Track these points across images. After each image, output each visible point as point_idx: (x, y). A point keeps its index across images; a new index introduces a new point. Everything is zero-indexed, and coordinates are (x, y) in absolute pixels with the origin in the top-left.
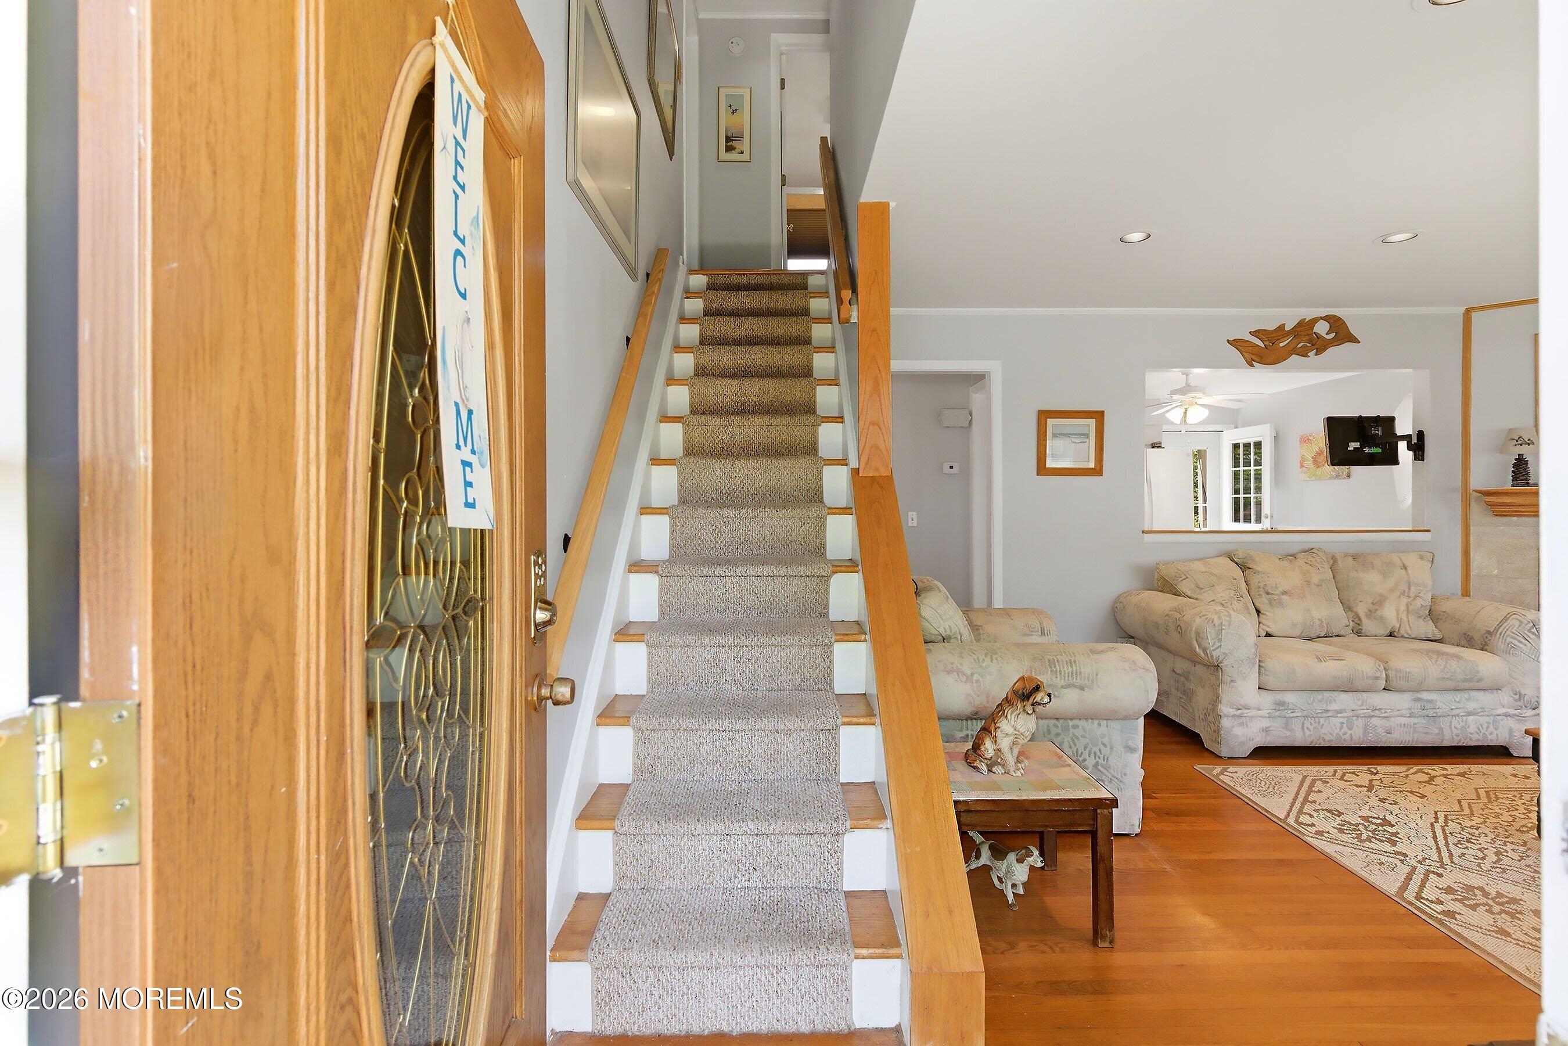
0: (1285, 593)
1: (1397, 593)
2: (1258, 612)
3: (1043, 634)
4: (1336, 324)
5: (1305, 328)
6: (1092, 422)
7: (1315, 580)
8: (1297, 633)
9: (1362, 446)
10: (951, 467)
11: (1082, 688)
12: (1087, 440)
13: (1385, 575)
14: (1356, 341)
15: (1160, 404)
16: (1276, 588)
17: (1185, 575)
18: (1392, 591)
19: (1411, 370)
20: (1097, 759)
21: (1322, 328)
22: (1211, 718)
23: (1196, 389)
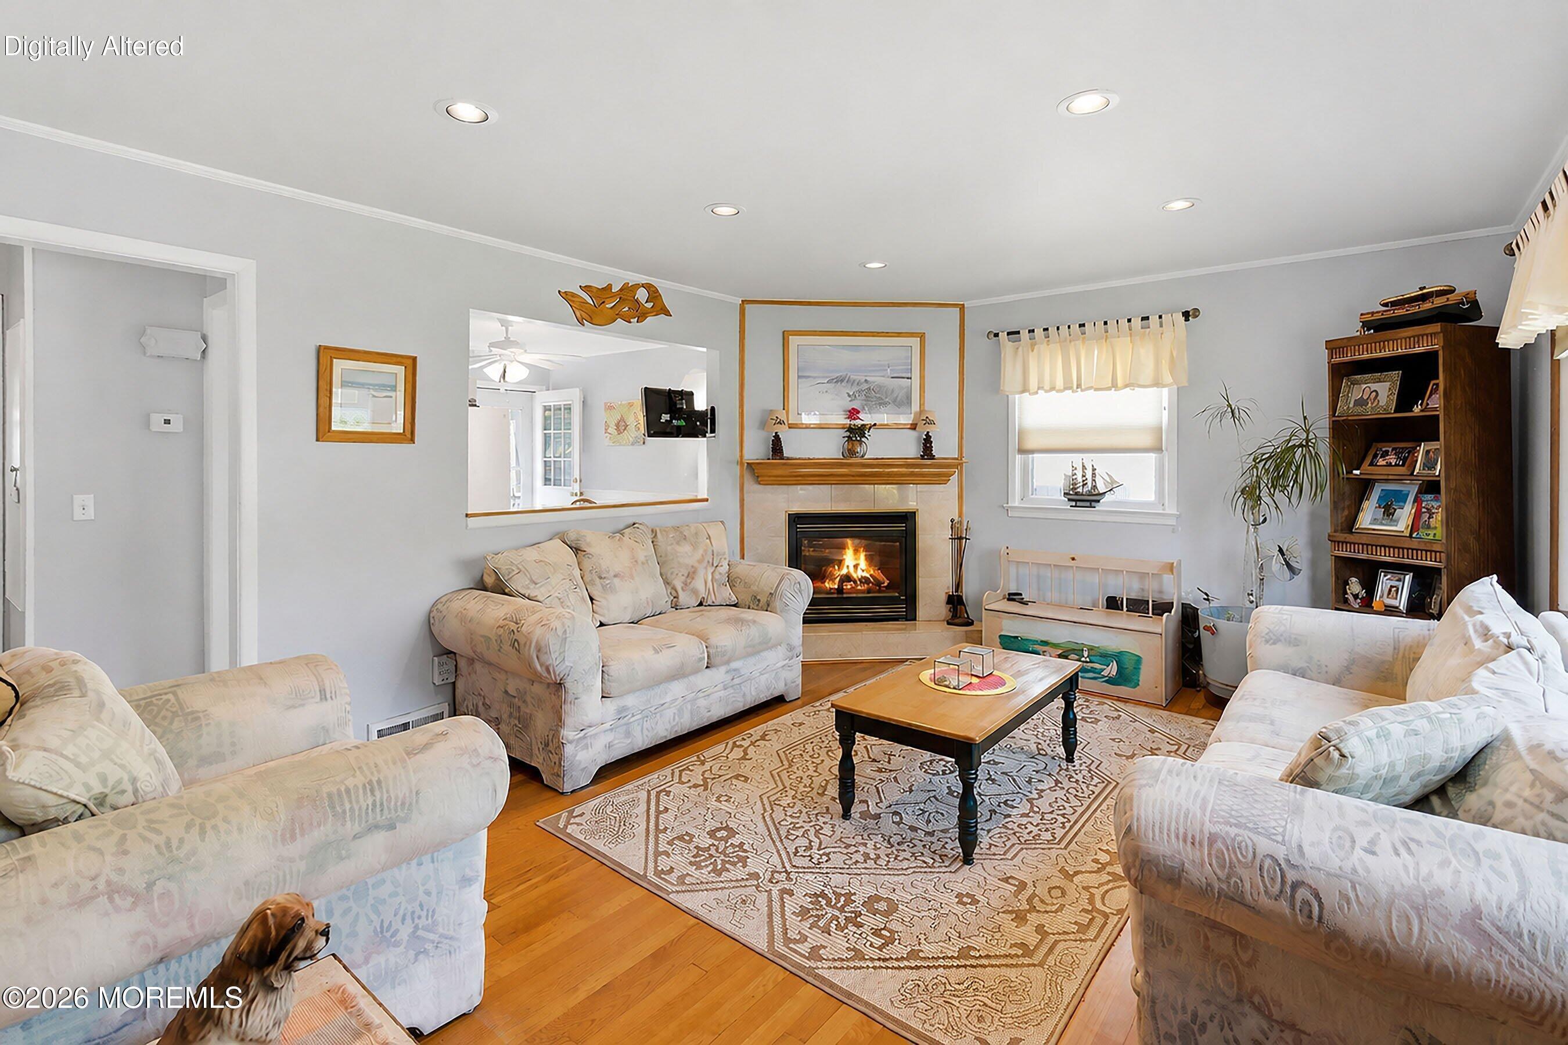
0: (615, 576)
1: (705, 564)
2: (592, 599)
3: (323, 697)
4: (654, 295)
5: (628, 291)
6: (400, 370)
7: (641, 558)
8: (627, 619)
9: (672, 418)
10: (167, 422)
11: (392, 827)
12: (393, 394)
13: (695, 546)
14: (668, 314)
15: (479, 358)
16: (608, 572)
17: (518, 568)
18: (700, 561)
19: (705, 350)
20: (416, 921)
21: (642, 295)
22: (551, 747)
23: (514, 344)
